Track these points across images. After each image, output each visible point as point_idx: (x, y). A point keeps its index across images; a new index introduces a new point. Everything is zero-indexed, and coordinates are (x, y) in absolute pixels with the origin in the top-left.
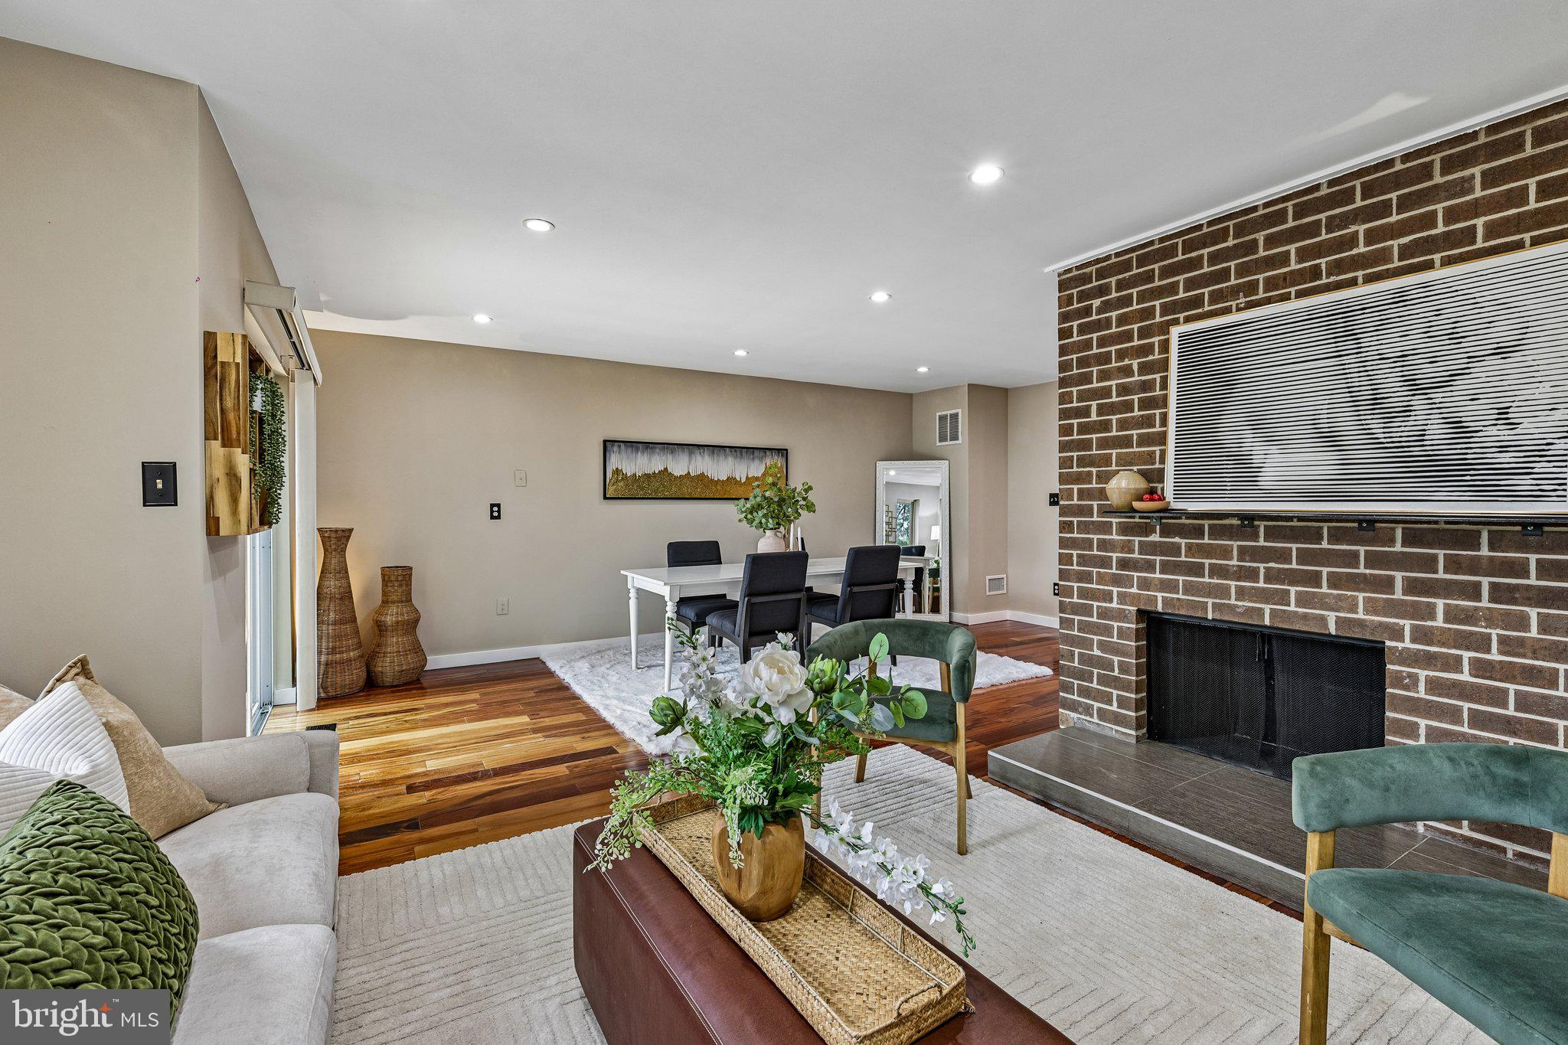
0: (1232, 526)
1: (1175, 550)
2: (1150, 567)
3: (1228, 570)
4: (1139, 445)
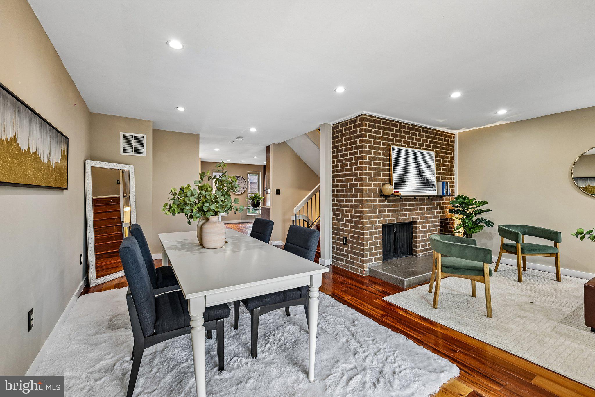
0: (399, 199)
1: (389, 206)
2: (385, 211)
3: (398, 210)
4: (382, 176)
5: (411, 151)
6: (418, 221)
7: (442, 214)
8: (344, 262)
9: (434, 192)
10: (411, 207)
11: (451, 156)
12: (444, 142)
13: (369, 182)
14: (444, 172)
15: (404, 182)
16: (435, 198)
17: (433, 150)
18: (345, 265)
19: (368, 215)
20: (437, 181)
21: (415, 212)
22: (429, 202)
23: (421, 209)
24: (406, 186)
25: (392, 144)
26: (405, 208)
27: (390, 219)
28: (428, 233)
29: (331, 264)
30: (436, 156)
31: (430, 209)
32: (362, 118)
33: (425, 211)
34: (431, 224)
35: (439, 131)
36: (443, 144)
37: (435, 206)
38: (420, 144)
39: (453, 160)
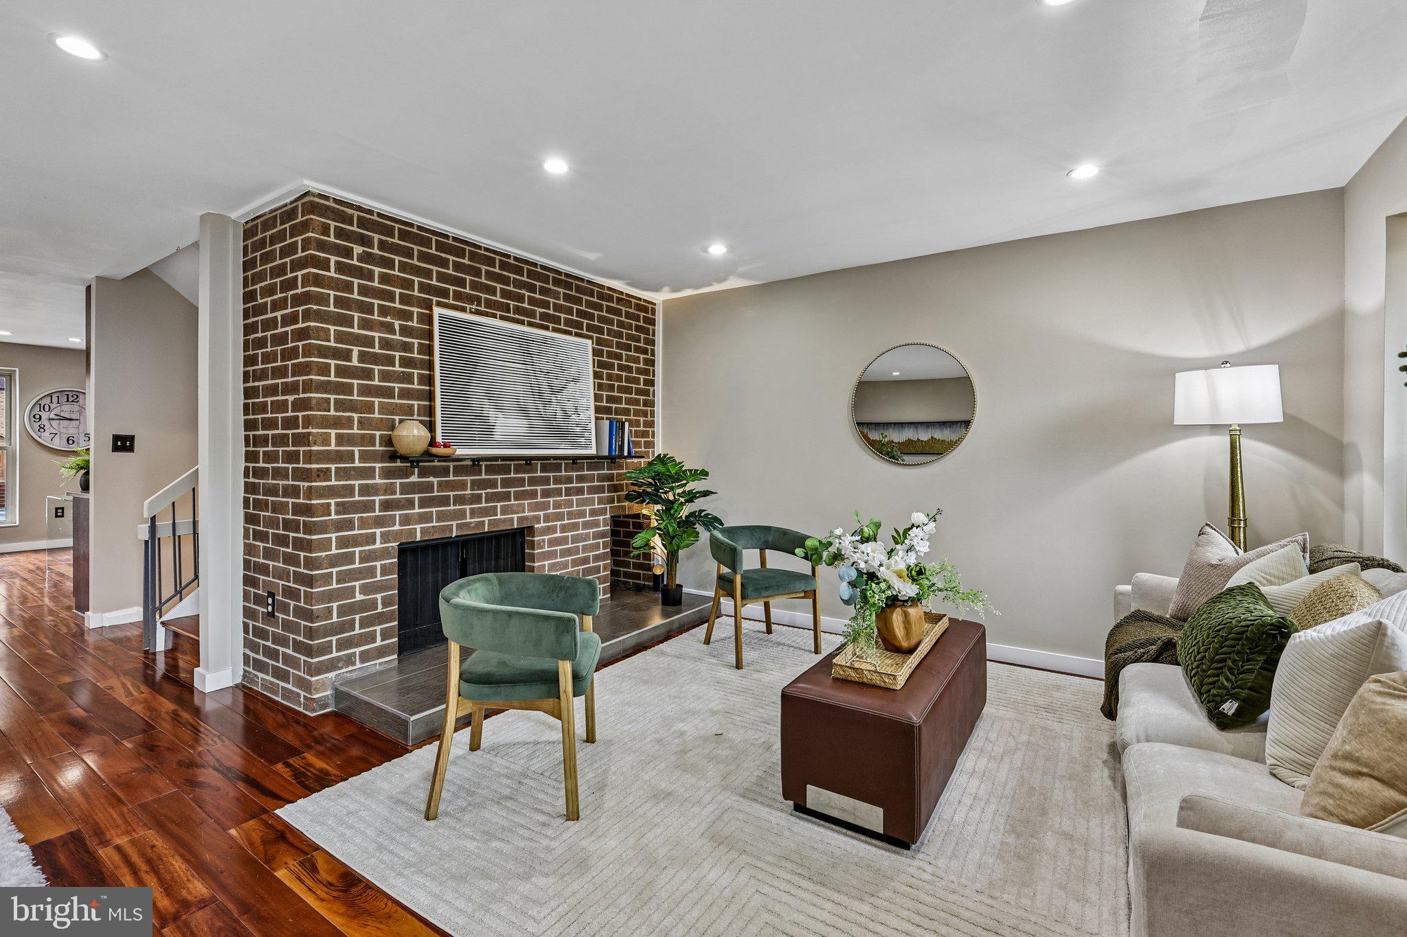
0: (467, 465)
1: (429, 487)
2: (410, 504)
3: (465, 498)
4: (400, 397)
5: (512, 330)
6: (536, 526)
7: (616, 504)
8: (268, 674)
9: (586, 447)
10: (512, 490)
11: (646, 356)
12: (623, 319)
13: (341, 414)
14: (623, 395)
15: (481, 418)
16: (594, 461)
17: (591, 338)
18: (271, 683)
19: (334, 517)
20: (597, 418)
21: (526, 502)
22: (575, 474)
23: (546, 494)
24: (488, 429)
25: (439, 304)
26: (489, 490)
27: (431, 525)
28: (570, 555)
29: (239, 680)
30: (596, 353)
31: (580, 491)
32: (311, 204)
33: (564, 498)
34: (581, 532)
35: (609, 289)
36: (620, 324)
37: (596, 484)
38: (544, 317)
39: (651, 368)
